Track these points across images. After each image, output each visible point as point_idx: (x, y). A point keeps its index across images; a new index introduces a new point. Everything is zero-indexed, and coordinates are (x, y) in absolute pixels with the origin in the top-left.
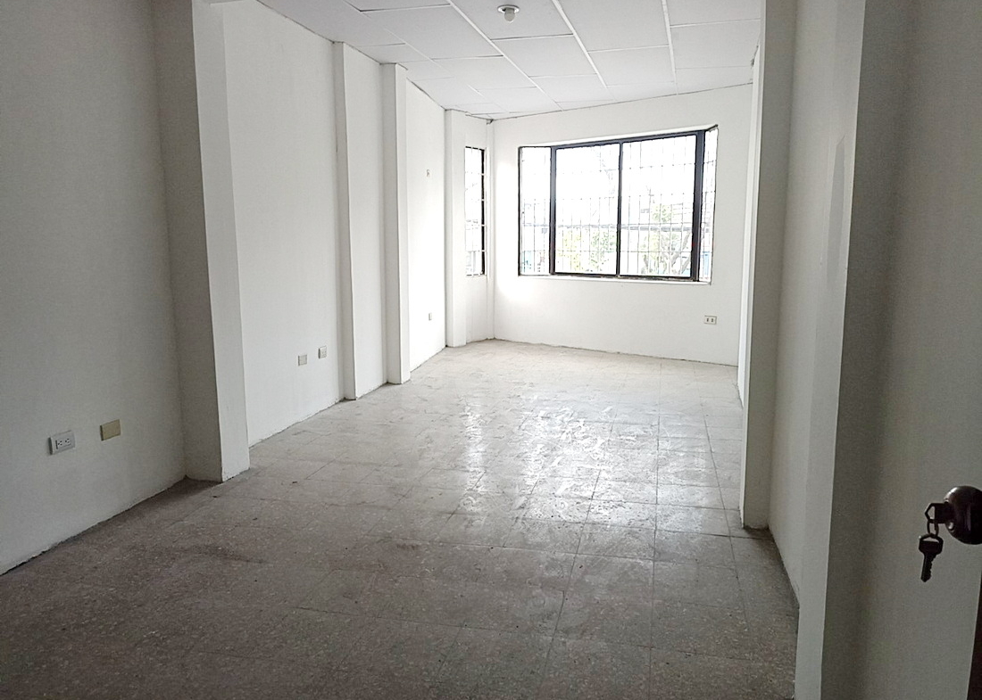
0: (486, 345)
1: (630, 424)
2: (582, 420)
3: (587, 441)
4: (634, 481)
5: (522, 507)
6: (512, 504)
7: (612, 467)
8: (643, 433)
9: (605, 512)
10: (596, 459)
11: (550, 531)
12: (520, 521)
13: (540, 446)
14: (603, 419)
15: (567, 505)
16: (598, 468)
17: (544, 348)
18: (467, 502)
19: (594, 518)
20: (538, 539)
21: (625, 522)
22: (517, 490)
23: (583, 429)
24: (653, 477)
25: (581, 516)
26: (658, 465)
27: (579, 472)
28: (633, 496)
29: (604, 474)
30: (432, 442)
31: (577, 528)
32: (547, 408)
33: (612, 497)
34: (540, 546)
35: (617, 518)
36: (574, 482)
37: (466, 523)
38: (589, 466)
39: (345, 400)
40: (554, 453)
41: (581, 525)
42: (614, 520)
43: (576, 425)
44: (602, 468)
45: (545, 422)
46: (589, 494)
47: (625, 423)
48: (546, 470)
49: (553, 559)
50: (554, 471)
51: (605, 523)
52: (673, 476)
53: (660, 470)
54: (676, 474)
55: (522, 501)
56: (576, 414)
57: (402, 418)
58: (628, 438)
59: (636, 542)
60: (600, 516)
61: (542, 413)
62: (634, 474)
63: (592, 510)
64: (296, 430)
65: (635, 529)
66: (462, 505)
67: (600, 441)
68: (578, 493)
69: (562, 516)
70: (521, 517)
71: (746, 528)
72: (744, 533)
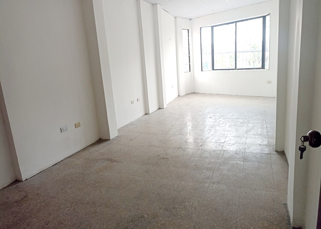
0: (191, 95)
1: (239, 119)
2: (222, 118)
3: (224, 125)
4: (239, 137)
5: (201, 146)
6: (198, 145)
7: (231, 133)
8: (243, 121)
9: (228, 147)
10: (226, 130)
11: (210, 153)
12: (200, 150)
13: (208, 127)
14: (230, 117)
15: (216, 145)
16: (227, 133)
17: (211, 95)
18: (184, 144)
19: (224, 149)
20: (206, 156)
21: (235, 150)
22: (200, 141)
23: (223, 121)
24: (245, 135)
25: (220, 148)
27: (220, 135)
28: (238, 142)
29: (228, 135)
30: (173, 126)
31: (218, 152)
32: (211, 114)
33: (231, 142)
34: (206, 157)
35: (232, 148)
36: (218, 138)
37: (183, 151)
38: (224, 133)
39: (146, 114)
40: (212, 129)
41: (220, 151)
42: (231, 149)
43: (220, 120)
44: (228, 133)
45: (210, 119)
46: (223, 141)
47: (237, 118)
48: (210, 134)
49: (210, 161)
50: (212, 134)
51: (228, 150)
53: (248, 133)
54: (253, 134)
55: (200, 144)
56: (220, 116)
57: (164, 119)
58: (238, 123)
59: (238, 156)
60: (226, 148)
61: (209, 116)
62: (239, 135)
63: (224, 146)
64: (132, 124)
65: (238, 152)
66: (182, 146)
67: (228, 124)
68: (219, 141)
69: (214, 148)
71: (276, 151)
72: (275, 153)
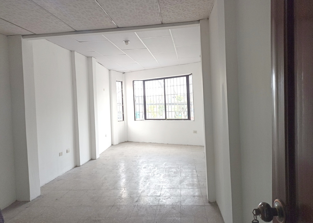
0: (125, 143)
1: (172, 168)
2: (156, 168)
3: (158, 175)
4: (173, 188)
5: (137, 202)
6: (133, 201)
7: (166, 184)
8: (176, 171)
9: (164, 201)
10: (161, 181)
11: (146, 210)
12: (136, 207)
13: (143, 178)
14: (163, 167)
15: (152, 199)
16: (162, 184)
17: (144, 143)
18: (118, 201)
19: (161, 203)
20: (142, 213)
21: (171, 204)
22: (135, 195)
23: (157, 171)
24: (180, 186)
25: (156, 203)
26: (181, 182)
27: (156, 187)
28: (173, 194)
29: (164, 187)
30: (106, 180)
31: (155, 208)
32: (145, 164)
33: (167, 195)
34: (143, 216)
36: (154, 191)
37: (117, 209)
38: (159, 184)
39: (76, 166)
40: (147, 180)
41: (156, 206)
42: (168, 203)
43: (154, 170)
45: (144, 169)
46: (159, 194)
47: (170, 168)
48: (145, 187)
49: (147, 220)
50: (147, 187)
51: (164, 205)
52: (186, 186)
53: (182, 184)
54: (187, 185)
55: (136, 200)
56: (154, 166)
57: (96, 172)
58: (171, 173)
59: (174, 211)
60: (163, 202)
61: (143, 166)
62: (173, 186)
63: (160, 200)
64: (58, 179)
65: (174, 206)
66: (116, 203)
67: (162, 175)
68: (155, 194)
69: (150, 203)
70: (136, 205)
71: (209, 202)
72: (208, 204)
